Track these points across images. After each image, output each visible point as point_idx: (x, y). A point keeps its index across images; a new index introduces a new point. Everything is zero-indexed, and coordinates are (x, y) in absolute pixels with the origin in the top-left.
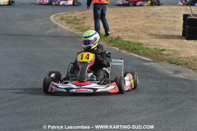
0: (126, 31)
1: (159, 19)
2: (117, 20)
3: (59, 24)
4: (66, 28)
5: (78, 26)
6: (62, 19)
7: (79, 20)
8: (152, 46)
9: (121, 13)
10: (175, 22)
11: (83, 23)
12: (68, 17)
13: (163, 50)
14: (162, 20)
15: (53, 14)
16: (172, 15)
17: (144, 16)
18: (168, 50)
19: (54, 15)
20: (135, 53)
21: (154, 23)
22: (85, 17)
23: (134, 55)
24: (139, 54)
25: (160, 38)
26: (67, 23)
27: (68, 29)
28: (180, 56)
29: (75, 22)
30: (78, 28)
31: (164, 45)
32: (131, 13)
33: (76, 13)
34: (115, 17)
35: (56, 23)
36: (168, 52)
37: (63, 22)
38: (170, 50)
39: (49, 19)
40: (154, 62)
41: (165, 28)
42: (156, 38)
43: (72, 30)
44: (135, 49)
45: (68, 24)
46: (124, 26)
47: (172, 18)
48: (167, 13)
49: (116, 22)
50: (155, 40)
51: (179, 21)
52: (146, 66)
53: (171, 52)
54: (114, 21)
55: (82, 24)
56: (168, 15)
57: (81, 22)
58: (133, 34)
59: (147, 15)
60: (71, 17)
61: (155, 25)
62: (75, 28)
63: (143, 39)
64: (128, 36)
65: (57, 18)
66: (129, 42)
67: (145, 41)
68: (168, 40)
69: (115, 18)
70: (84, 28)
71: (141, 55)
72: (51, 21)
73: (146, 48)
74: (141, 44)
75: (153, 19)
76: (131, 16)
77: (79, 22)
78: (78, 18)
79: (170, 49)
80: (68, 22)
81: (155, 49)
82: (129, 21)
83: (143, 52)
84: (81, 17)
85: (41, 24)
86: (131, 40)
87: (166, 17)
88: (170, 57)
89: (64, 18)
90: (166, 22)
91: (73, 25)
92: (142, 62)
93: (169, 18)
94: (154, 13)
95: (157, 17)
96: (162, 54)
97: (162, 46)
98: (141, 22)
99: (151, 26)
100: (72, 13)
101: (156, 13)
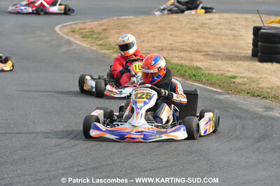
0: (172, 50)
1: (212, 32)
2: (154, 34)
3: (72, 39)
4: (84, 45)
5: (101, 42)
6: (73, 31)
7: (99, 33)
8: (215, 71)
9: (156, 23)
10: (234, 36)
11: (107, 38)
12: (80, 29)
13: (234, 77)
14: (217, 35)
15: (57, 25)
16: (227, 26)
17: (189, 28)
18: (241, 77)
19: (59, 26)
20: (196, 81)
21: (208, 38)
22: (106, 29)
23: (195, 84)
24: (201, 83)
25: (222, 60)
26: (83, 37)
27: (88, 46)
28: (260, 86)
29: (95, 36)
30: (101, 45)
31: (230, 69)
32: (170, 23)
33: (90, 23)
34: (149, 29)
35: (67, 37)
36: (242, 80)
37: (77, 36)
38: (244, 77)
39: (55, 31)
40: (228, 93)
41: (224, 45)
42: (217, 60)
43: (94, 48)
44: (194, 75)
45: (86, 39)
46: (166, 43)
47: (229, 32)
48: (220, 24)
49: (154, 37)
50: (216, 62)
51: (240, 36)
52: (221, 100)
53: (246, 80)
54: (150, 35)
55: (105, 40)
56: (222, 27)
57: (102, 35)
58: (182, 54)
59: (193, 26)
60: (85, 29)
61: (209, 41)
62: (97, 45)
63: (199, 61)
64: (176, 57)
65: (66, 31)
66: (182, 66)
67: (202, 63)
68: (234, 62)
69: (150, 31)
70: (110, 45)
71: (204, 84)
72: (58, 34)
73: (209, 74)
74: (200, 68)
75: (204, 33)
76: (172, 28)
77: (100, 36)
78: (95, 31)
79: (242, 75)
80: (85, 37)
81: (222, 75)
82: (171, 35)
83: (208, 80)
84: (99, 29)
85: (47, 38)
86: (183, 62)
87: (221, 29)
88: (247, 87)
89: (76, 30)
90: (224, 37)
91: (93, 40)
92: (212, 94)
93: (226, 31)
94: (202, 24)
95: (208, 30)
96: (234, 82)
97: (229, 71)
98: (189, 38)
99: (205, 43)
100: (84, 23)
101: (205, 24)
